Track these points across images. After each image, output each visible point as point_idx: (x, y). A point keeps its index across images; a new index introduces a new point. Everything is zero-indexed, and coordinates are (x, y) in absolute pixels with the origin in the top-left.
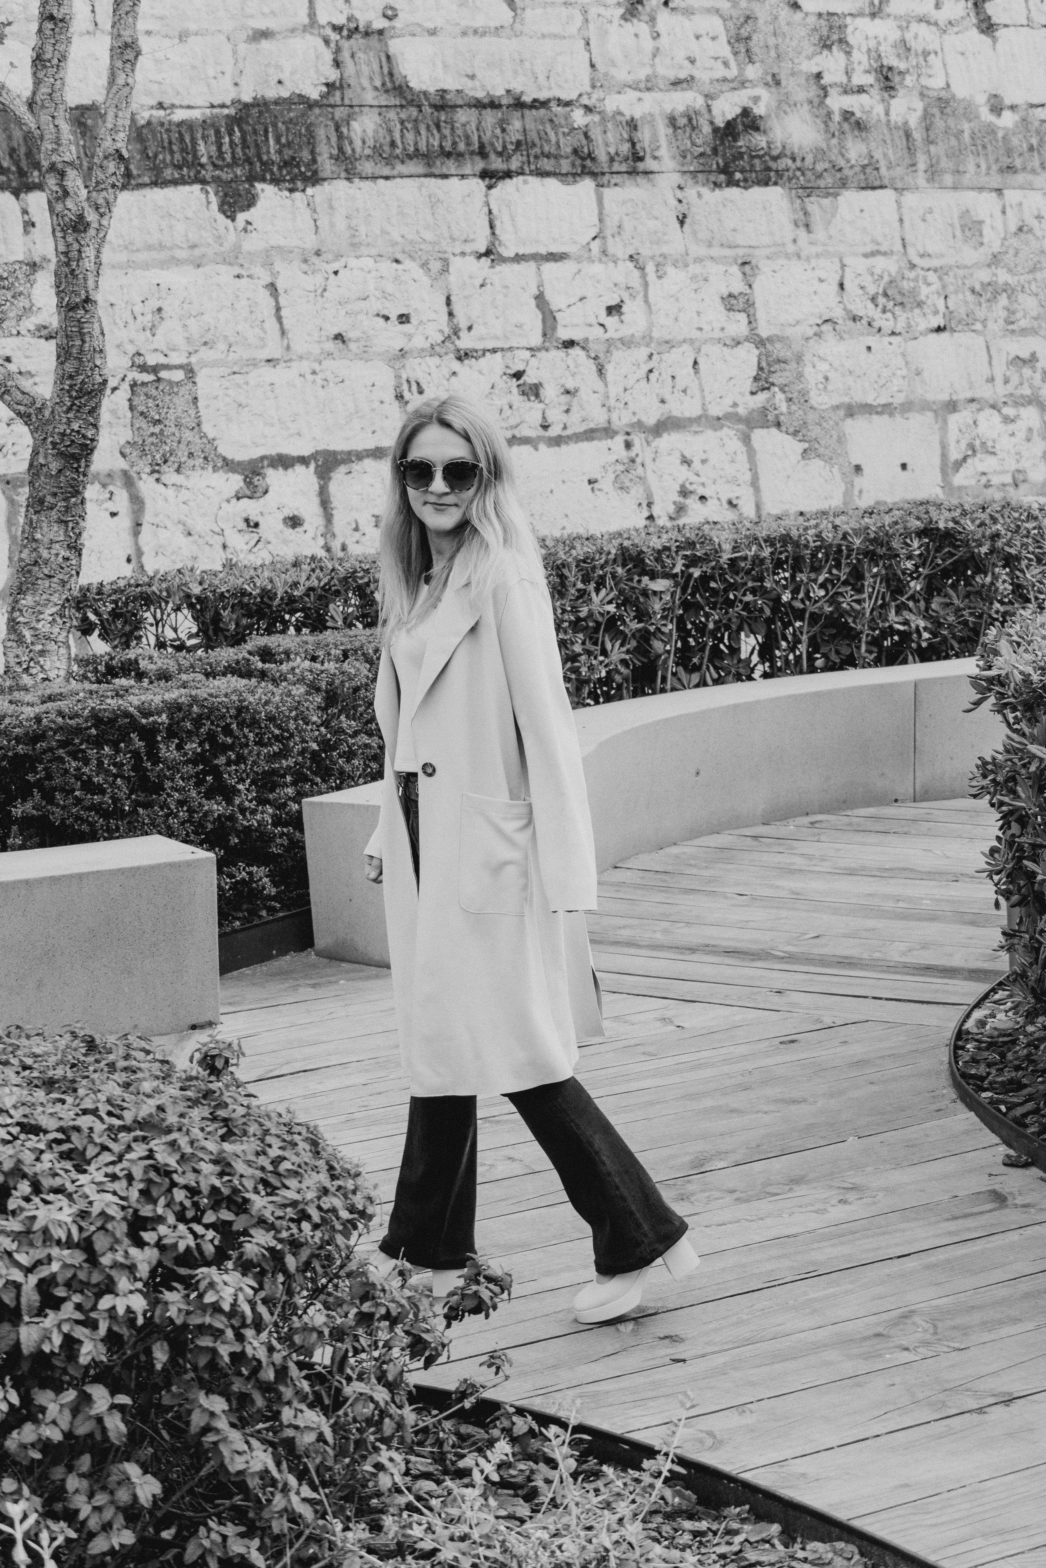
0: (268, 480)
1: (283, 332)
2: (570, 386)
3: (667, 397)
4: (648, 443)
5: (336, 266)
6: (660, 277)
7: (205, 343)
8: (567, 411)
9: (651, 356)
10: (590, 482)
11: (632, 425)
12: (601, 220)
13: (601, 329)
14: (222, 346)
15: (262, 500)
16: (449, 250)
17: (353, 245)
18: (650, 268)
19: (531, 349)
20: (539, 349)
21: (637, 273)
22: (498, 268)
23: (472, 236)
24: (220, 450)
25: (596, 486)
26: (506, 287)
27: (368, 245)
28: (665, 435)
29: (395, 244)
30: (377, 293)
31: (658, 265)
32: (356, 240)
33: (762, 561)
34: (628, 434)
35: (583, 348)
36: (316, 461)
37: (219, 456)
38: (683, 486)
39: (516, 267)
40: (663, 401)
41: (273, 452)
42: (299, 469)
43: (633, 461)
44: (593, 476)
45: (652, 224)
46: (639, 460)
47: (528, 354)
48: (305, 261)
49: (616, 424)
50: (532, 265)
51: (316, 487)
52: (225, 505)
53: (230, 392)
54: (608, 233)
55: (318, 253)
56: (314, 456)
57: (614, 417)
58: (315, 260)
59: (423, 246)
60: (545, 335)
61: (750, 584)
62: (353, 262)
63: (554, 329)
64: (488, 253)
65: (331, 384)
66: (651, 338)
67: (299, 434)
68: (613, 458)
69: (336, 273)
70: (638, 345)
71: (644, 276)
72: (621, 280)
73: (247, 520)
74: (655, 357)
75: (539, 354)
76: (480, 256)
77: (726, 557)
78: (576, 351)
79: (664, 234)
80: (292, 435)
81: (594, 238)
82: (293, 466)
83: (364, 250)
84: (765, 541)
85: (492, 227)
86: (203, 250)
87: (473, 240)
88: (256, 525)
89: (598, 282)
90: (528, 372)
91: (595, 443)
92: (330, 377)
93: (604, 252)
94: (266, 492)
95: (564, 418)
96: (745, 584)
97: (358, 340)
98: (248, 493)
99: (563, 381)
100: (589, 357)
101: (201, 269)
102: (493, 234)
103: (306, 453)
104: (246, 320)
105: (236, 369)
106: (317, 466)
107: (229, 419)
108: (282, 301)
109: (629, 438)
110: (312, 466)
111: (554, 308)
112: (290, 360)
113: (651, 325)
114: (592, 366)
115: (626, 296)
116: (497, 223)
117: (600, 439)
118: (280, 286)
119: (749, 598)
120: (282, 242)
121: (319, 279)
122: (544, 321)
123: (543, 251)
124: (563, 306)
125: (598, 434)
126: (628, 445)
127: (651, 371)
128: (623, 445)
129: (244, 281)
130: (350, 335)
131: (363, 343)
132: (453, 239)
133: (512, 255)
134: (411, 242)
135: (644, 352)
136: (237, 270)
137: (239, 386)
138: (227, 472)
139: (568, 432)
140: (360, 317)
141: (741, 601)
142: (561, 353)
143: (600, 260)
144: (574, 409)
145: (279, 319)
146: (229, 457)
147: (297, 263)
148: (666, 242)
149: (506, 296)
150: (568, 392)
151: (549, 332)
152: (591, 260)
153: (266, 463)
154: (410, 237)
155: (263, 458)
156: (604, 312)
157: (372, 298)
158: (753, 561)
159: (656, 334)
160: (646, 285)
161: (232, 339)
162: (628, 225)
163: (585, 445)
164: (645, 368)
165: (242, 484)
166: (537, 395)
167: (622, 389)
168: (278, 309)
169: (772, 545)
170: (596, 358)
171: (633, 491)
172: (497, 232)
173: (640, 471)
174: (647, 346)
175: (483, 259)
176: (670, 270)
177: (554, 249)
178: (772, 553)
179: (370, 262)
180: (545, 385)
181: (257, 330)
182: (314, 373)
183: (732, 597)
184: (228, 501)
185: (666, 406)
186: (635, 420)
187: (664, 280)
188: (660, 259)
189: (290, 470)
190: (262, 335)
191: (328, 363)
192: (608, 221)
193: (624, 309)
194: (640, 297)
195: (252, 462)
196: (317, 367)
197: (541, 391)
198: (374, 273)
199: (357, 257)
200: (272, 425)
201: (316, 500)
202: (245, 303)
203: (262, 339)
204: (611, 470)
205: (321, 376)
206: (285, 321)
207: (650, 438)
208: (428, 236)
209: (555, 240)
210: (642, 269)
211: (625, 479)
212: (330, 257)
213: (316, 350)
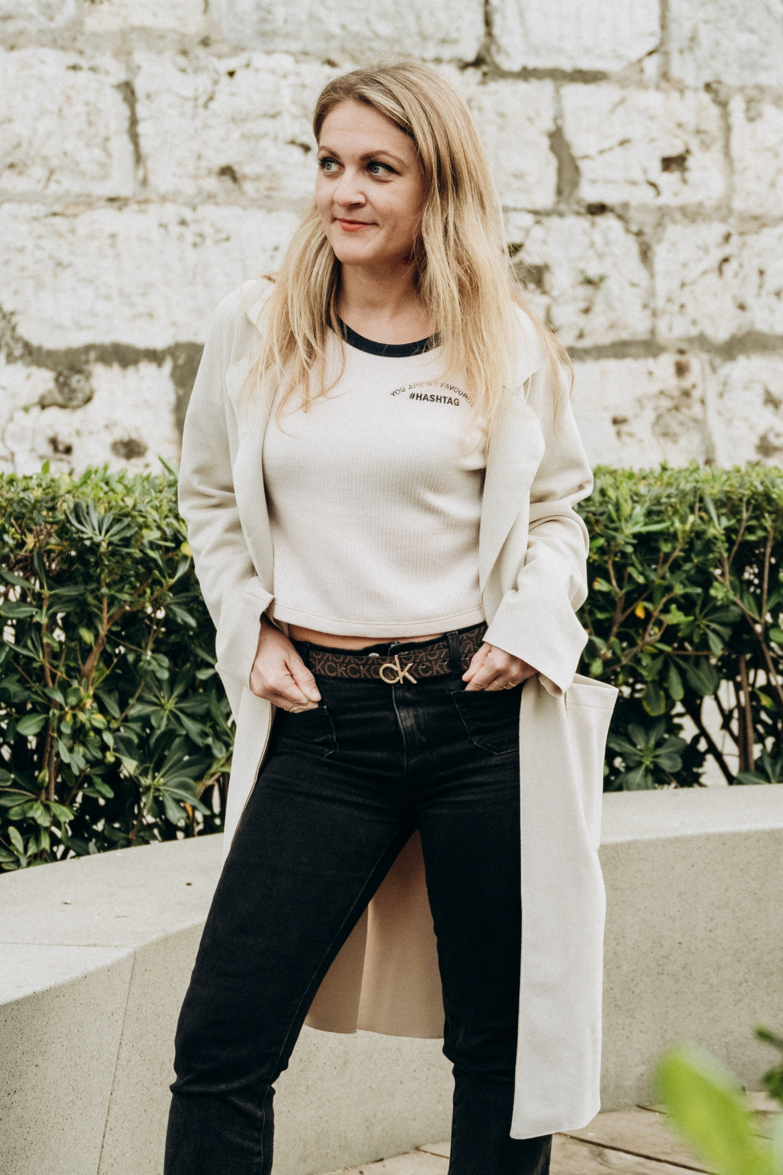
0: (95, 382)
1: (139, 158)
2: (593, 272)
3: (750, 301)
4: (714, 369)
5: (231, 63)
6: (751, 120)
7: (12, 166)
8: (587, 311)
9: (727, 238)
10: (615, 422)
11: (690, 340)
12: (664, 27)
13: (651, 191)
14: (38, 172)
15: (80, 413)
16: (417, 53)
17: (263, 34)
18: (737, 105)
19: (536, 213)
20: (548, 214)
21: (714, 111)
22: (493, 86)
23: (454, 35)
24: (23, 331)
25: (625, 428)
26: (502, 115)
27: (287, 36)
28: (742, 361)
29: (329, 37)
30: (294, 110)
31: (750, 101)
32: (268, 27)
33: (709, 545)
34: (682, 352)
35: (620, 217)
36: (175, 358)
37: (18, 339)
38: (764, 439)
39: (522, 86)
40: (742, 307)
41: (106, 339)
42: (147, 368)
43: (686, 394)
44: (621, 413)
45: (744, 39)
46: (696, 394)
47: (529, 219)
48: (184, 53)
49: (664, 335)
50: (548, 85)
51: (172, 398)
52: (20, 415)
53: (44, 243)
54: (674, 47)
55: (205, 42)
56: (173, 351)
57: (662, 325)
58: (200, 52)
59: (375, 44)
60: (559, 192)
61: (679, 590)
62: (260, 60)
63: (575, 184)
64: (478, 62)
65: (209, 242)
66: (730, 210)
67: (151, 315)
68: (654, 388)
69: (231, 74)
70: (708, 218)
71: (726, 116)
72: (690, 120)
73: (54, 442)
74: (735, 239)
75: (545, 220)
76: (464, 66)
77: (629, 529)
78: (608, 221)
79: (762, 55)
80: (138, 316)
81: (650, 53)
82: (135, 362)
83: (280, 43)
84: (719, 504)
85: (488, 22)
86: (20, 24)
87: (455, 41)
88: (68, 450)
89: (652, 118)
90: (529, 246)
91: (628, 363)
92: (207, 230)
93: (665, 76)
94: (88, 400)
95: (581, 321)
96: (669, 589)
97: (257, 178)
98: (60, 399)
99: (582, 265)
100: (628, 230)
101: (15, 55)
102: (489, 34)
103: (159, 343)
104: (80, 134)
105: (57, 208)
106: (175, 367)
107: (40, 285)
108: (141, 110)
109: (683, 359)
110: (168, 366)
111: (577, 151)
112: (146, 201)
113: (731, 190)
114: (632, 246)
115: (694, 144)
116: (497, 19)
117: (636, 357)
118: (140, 87)
119: (676, 617)
120: (149, 21)
121: (203, 82)
122: (560, 171)
123: (567, 66)
124: (592, 151)
125: (633, 350)
126: (681, 370)
127: (726, 260)
128: (671, 370)
129: (83, 76)
130: (245, 169)
131: (265, 183)
132: (424, 37)
133: (516, 67)
134: (356, 36)
135: (718, 230)
136: (73, 58)
137: (60, 235)
138: (28, 365)
139: (586, 343)
140: (265, 143)
141: (659, 623)
142: (584, 222)
143: (658, 87)
144: (598, 308)
145: (134, 137)
146: (35, 341)
147: (170, 54)
148: (767, 68)
149: (502, 128)
150: (589, 282)
151: (566, 189)
152: (642, 85)
153: (93, 355)
154: (355, 28)
155: (88, 348)
156: (656, 165)
157: (286, 119)
158: (691, 543)
159: (738, 204)
160: (728, 129)
161: (55, 162)
162: (705, 36)
163: (610, 365)
164: (717, 255)
165: (51, 385)
166: (539, 282)
167: (676, 284)
168: (134, 122)
169: (734, 512)
170: (639, 234)
171: (683, 442)
172: (497, 31)
173: (697, 410)
174: (724, 220)
175: (470, 71)
176: (769, 110)
177: (586, 64)
178: (729, 531)
179: (286, 62)
180: (555, 269)
181: (97, 153)
182: (183, 223)
183: (640, 613)
184: (26, 410)
185: (748, 315)
186: (694, 332)
187: (758, 125)
188: (754, 93)
189: (131, 370)
190: (103, 158)
191: (208, 211)
192: (673, 28)
193: (690, 162)
194: (717, 148)
195: (70, 353)
196: (188, 214)
197: (547, 278)
198: (292, 79)
199: (269, 53)
200: (108, 298)
201: (168, 418)
202: (80, 108)
203: (103, 166)
204: (649, 406)
205: (193, 228)
206: (143, 142)
207: (718, 361)
208: (384, 29)
209: (587, 51)
210: (723, 105)
211: (672, 423)
212: (224, 49)
213: (189, 188)
